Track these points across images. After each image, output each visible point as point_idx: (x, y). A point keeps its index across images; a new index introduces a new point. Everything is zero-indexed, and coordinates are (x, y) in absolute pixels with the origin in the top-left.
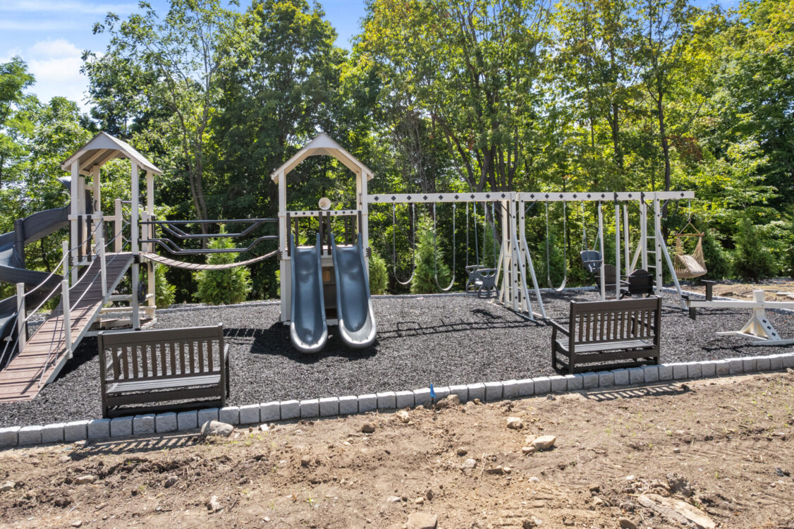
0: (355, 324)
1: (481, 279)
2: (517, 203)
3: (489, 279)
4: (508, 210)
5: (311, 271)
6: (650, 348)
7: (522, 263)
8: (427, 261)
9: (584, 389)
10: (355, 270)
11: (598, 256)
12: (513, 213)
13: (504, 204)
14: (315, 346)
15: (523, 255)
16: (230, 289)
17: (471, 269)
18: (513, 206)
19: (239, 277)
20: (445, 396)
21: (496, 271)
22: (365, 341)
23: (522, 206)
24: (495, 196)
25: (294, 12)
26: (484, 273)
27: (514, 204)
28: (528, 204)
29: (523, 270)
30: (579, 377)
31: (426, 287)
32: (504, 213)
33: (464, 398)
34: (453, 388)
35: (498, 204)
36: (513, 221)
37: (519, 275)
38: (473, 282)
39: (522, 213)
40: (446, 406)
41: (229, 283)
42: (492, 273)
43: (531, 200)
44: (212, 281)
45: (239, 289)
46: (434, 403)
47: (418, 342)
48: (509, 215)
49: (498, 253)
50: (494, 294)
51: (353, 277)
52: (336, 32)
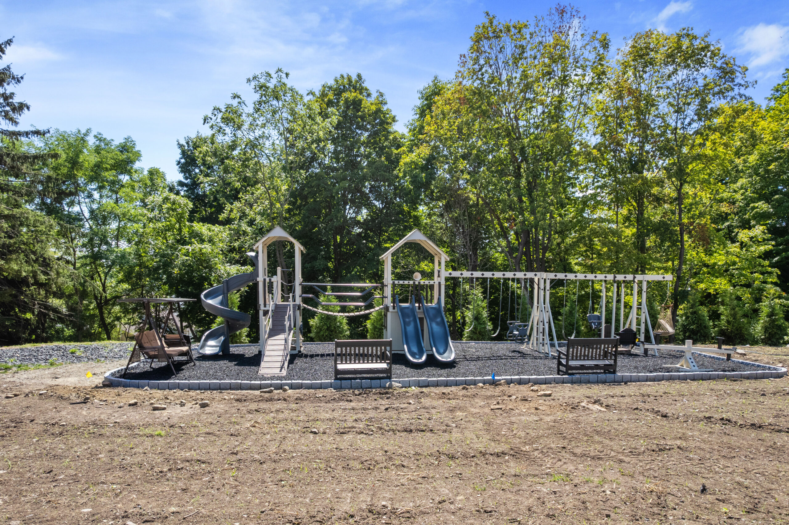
0: (442, 351)
1: (517, 330)
2: (545, 280)
3: (523, 330)
4: (538, 285)
5: (412, 319)
6: (611, 365)
7: (546, 320)
8: (477, 318)
9: (572, 382)
10: (439, 320)
11: (599, 318)
12: (542, 286)
13: (536, 280)
14: (420, 361)
15: (547, 315)
16: (336, 332)
17: (511, 324)
18: (542, 282)
19: (341, 323)
20: (500, 380)
21: (527, 325)
22: (449, 360)
23: (548, 282)
24: (530, 275)
25: (360, 101)
26: (520, 326)
27: (543, 281)
28: (552, 281)
29: (547, 326)
30: (571, 377)
31: (475, 337)
32: (536, 287)
33: (509, 382)
34: (503, 377)
35: (532, 281)
36: (542, 293)
37: (544, 329)
38: (512, 332)
39: (548, 287)
40: (500, 384)
41: (335, 328)
42: (525, 326)
43: (554, 278)
44: (323, 326)
45: (341, 332)
46: (494, 383)
47: (480, 363)
48: (539, 288)
49: (530, 315)
50: (526, 340)
51: (438, 324)
52: (396, 118)
